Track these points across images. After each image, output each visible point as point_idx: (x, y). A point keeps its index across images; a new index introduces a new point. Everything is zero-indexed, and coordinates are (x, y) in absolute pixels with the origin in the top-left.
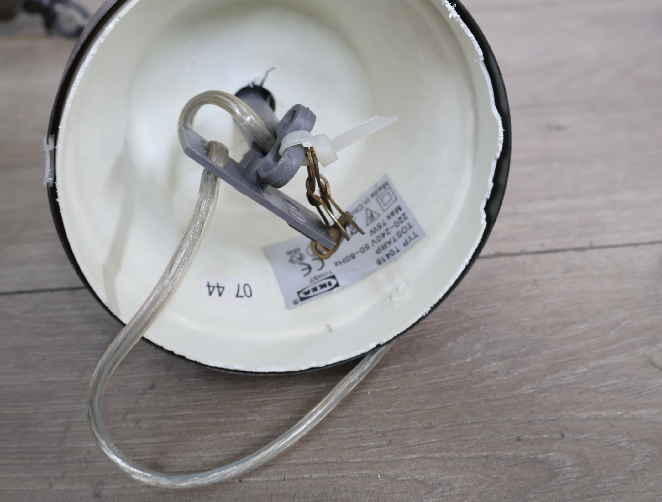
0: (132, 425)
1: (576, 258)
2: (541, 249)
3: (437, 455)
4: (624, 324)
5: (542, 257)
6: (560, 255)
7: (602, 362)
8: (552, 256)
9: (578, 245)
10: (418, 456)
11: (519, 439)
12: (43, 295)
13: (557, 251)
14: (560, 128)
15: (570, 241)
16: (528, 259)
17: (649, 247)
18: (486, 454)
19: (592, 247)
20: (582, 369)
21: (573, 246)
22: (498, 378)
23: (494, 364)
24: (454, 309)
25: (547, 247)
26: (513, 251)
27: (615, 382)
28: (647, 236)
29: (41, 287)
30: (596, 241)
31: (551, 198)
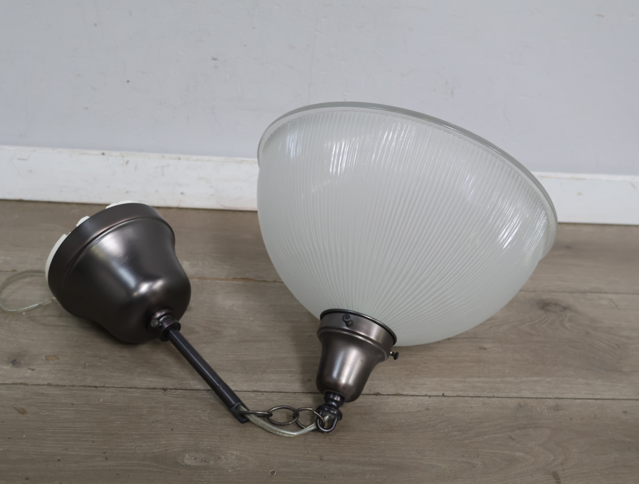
0: (328, 440)
1: (487, 400)
2: (474, 396)
3: (436, 458)
4: (502, 424)
5: (474, 398)
6: (481, 399)
7: (493, 436)
8: (478, 399)
9: (489, 395)
10: (429, 458)
11: (463, 456)
12: (283, 394)
13: (480, 397)
14: (485, 349)
15: (485, 394)
16: (469, 399)
17: (515, 399)
18: (452, 459)
19: (494, 397)
20: (486, 437)
21: (486, 396)
22: (457, 437)
23: (455, 433)
24: (441, 414)
25: (476, 395)
26: (463, 395)
27: (497, 442)
28: (515, 395)
29: (282, 391)
30: (495, 395)
31: (479, 377)
